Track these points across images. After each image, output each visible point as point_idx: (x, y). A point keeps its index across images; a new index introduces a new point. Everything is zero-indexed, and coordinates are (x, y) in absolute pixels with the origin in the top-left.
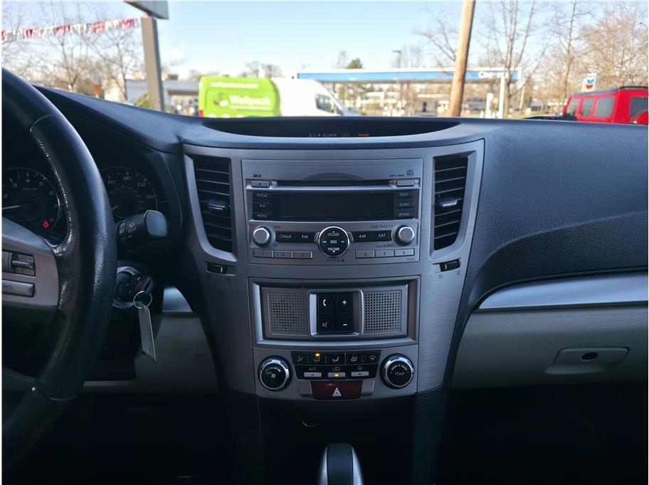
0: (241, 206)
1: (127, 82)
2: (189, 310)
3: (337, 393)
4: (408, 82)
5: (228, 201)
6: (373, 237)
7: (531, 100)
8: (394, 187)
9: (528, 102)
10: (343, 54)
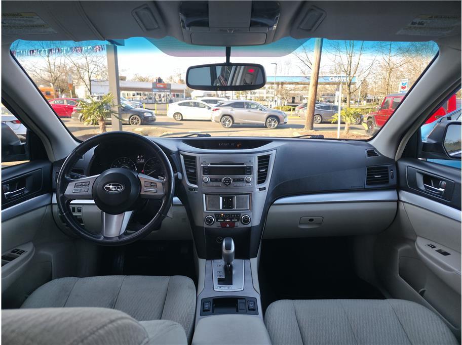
0: (199, 171)
1: (92, 82)
2: (181, 204)
3: (228, 226)
4: (283, 84)
5: (195, 169)
6: (239, 180)
7: (366, 96)
8: (245, 166)
9: (365, 96)
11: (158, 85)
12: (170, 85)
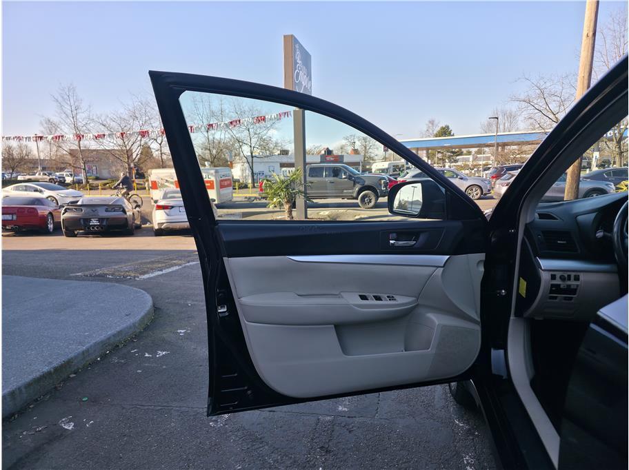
1: (254, 158)
10: (432, 122)
11: (328, 158)
12: (342, 156)
